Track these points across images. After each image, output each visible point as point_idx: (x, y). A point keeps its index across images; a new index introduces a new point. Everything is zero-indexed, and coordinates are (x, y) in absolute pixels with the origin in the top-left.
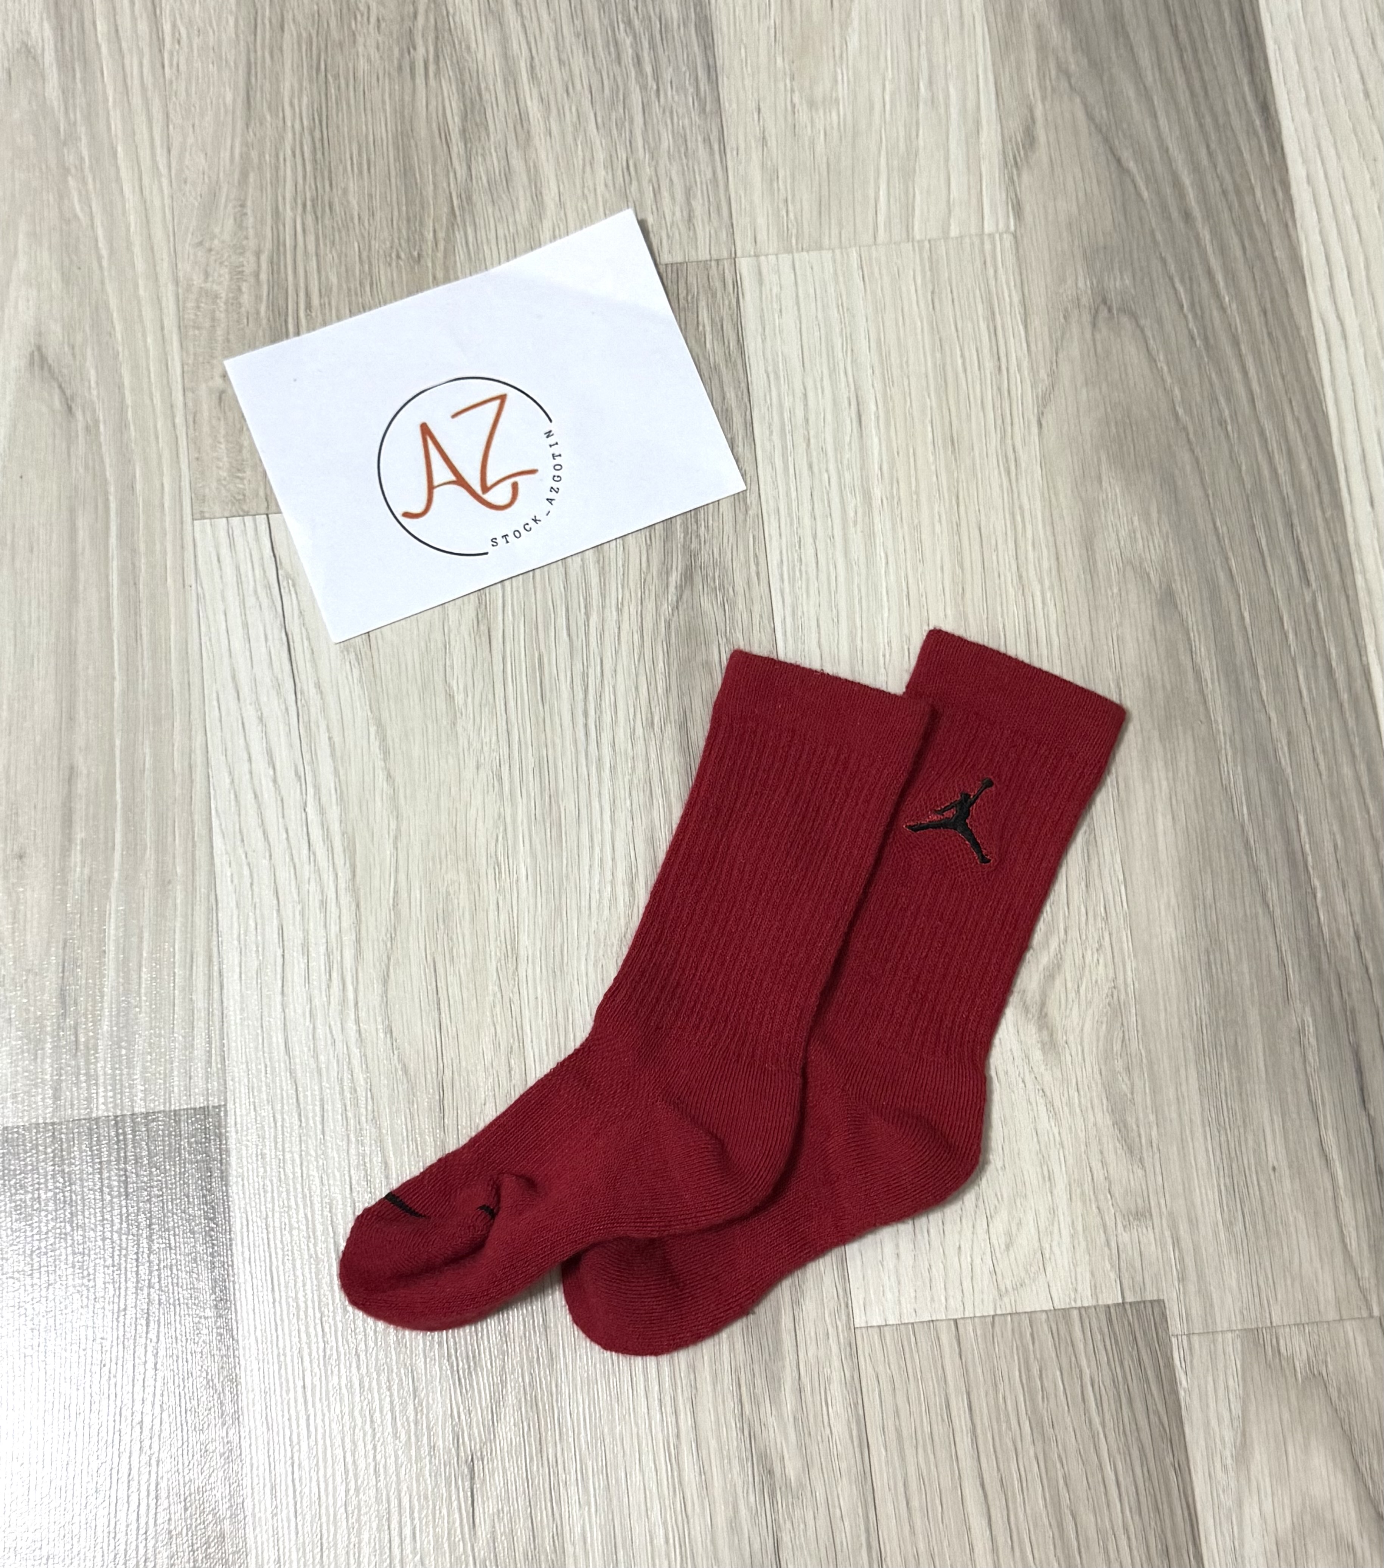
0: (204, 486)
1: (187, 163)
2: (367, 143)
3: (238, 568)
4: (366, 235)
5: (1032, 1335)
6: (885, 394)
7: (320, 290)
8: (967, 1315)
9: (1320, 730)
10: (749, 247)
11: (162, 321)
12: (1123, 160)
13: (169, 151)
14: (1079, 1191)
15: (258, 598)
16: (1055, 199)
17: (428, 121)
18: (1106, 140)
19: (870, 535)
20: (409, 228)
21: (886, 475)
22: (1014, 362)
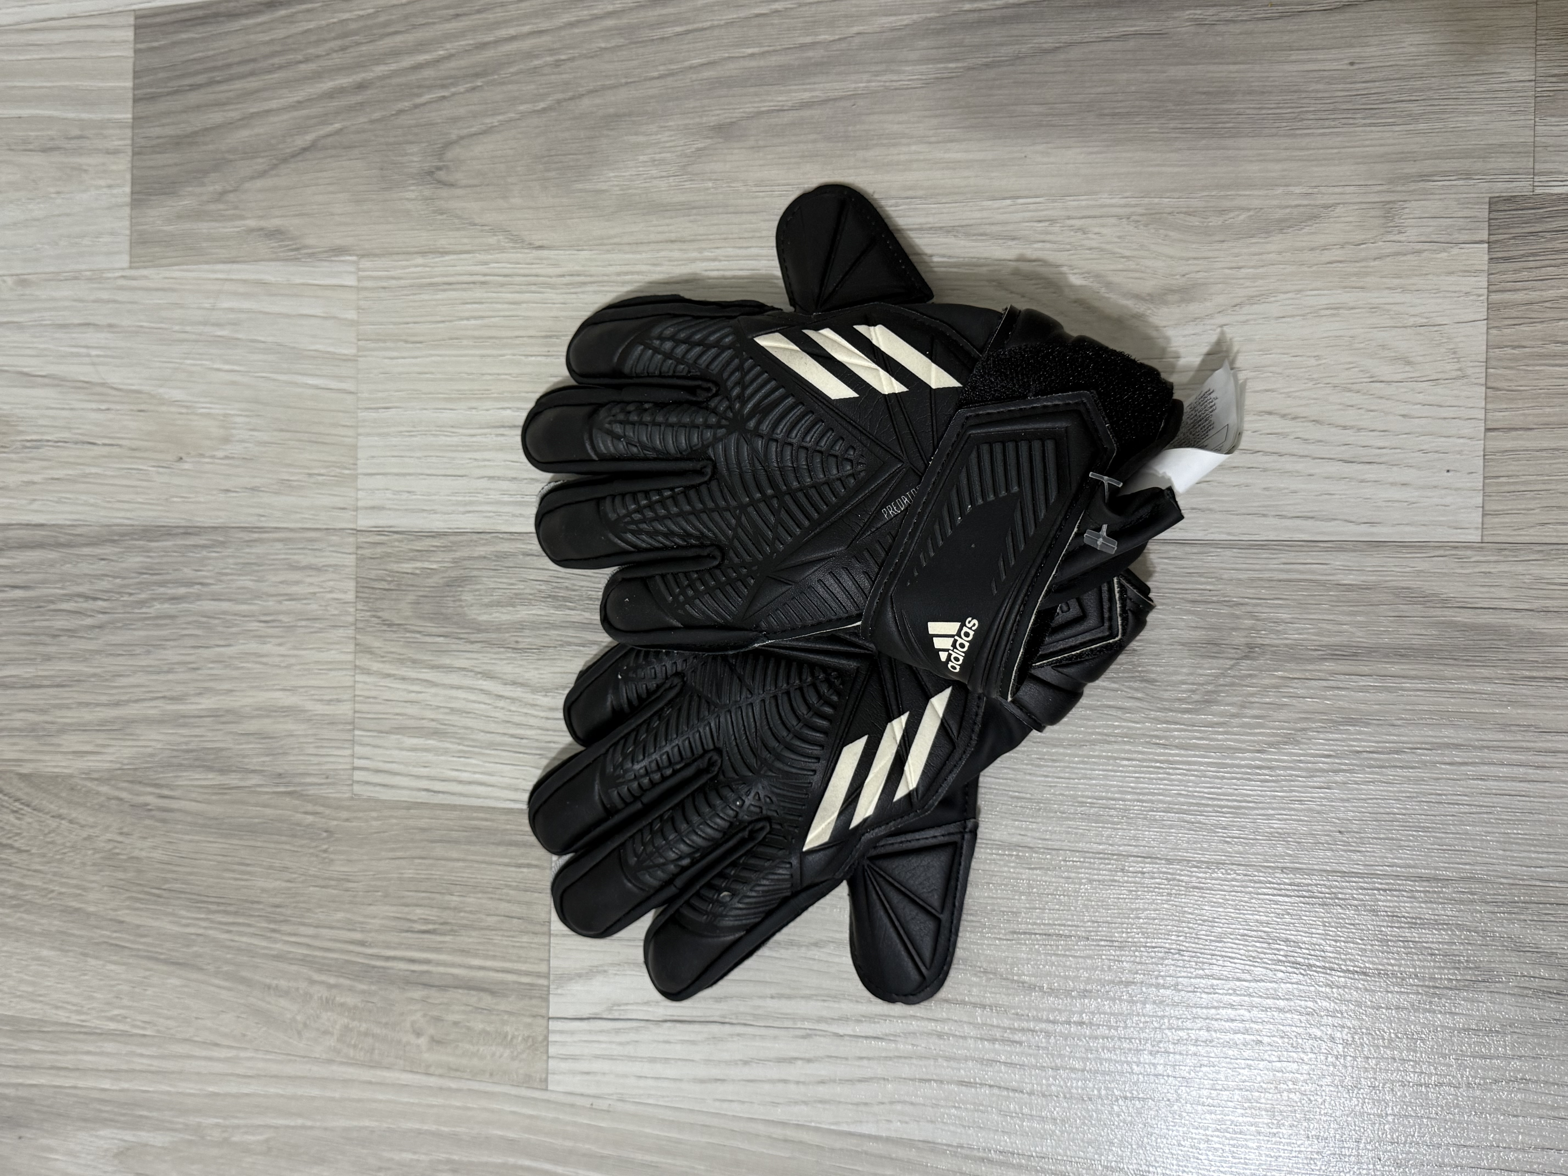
0: (517, 1073)
1: (228, 1031)
2: (224, 862)
3: (597, 1057)
4: (303, 878)
5: (1514, 347)
6: (496, 399)
7: (349, 930)
8: (1483, 417)
10: (348, 515)
11: (362, 1082)
12: (305, 146)
14: (1354, 279)
15: (628, 1043)
16: (332, 214)
17: (209, 802)
18: (285, 160)
20: (301, 837)
22: (478, 268)
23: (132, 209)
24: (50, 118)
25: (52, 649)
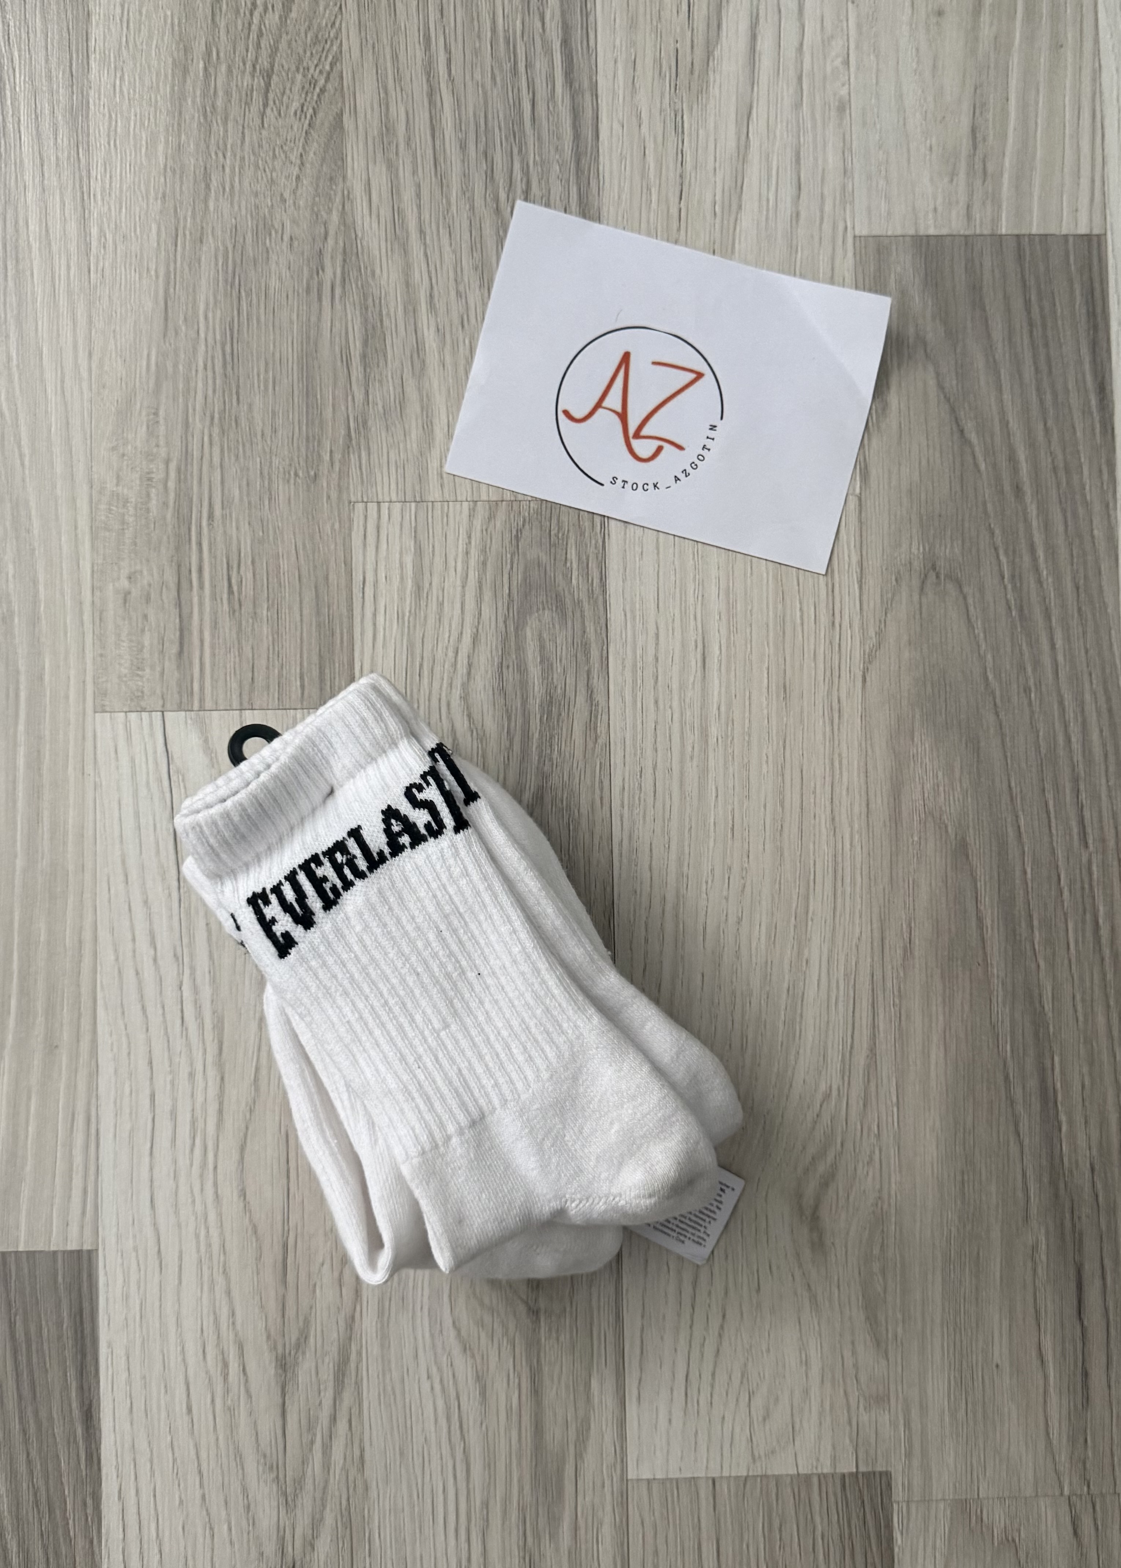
0: (107, 681)
1: (106, 368)
2: (274, 361)
3: (133, 760)
4: (268, 450)
5: (777, 1497)
6: (729, 638)
7: (222, 502)
8: (724, 1476)
9: (1082, 979)
11: (76, 521)
12: (966, 431)
13: (90, 355)
14: (830, 1375)
15: (149, 790)
16: (900, 464)
17: (332, 343)
18: (953, 410)
19: (704, 771)
20: (307, 448)
21: (723, 716)
22: (847, 620)
23: (913, 236)
24: (1005, 136)
25: (473, 154)
